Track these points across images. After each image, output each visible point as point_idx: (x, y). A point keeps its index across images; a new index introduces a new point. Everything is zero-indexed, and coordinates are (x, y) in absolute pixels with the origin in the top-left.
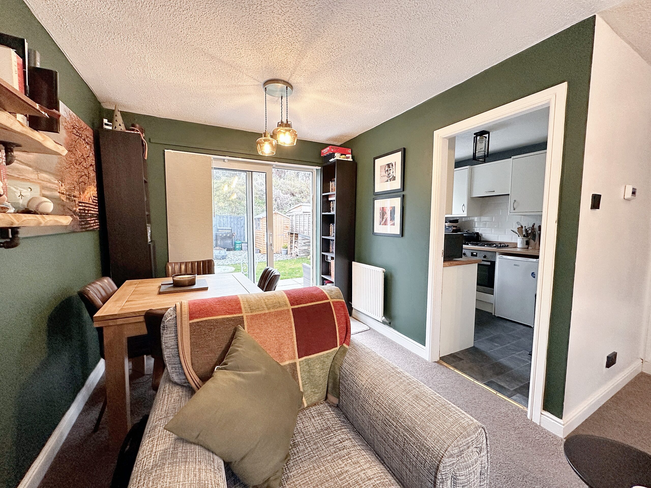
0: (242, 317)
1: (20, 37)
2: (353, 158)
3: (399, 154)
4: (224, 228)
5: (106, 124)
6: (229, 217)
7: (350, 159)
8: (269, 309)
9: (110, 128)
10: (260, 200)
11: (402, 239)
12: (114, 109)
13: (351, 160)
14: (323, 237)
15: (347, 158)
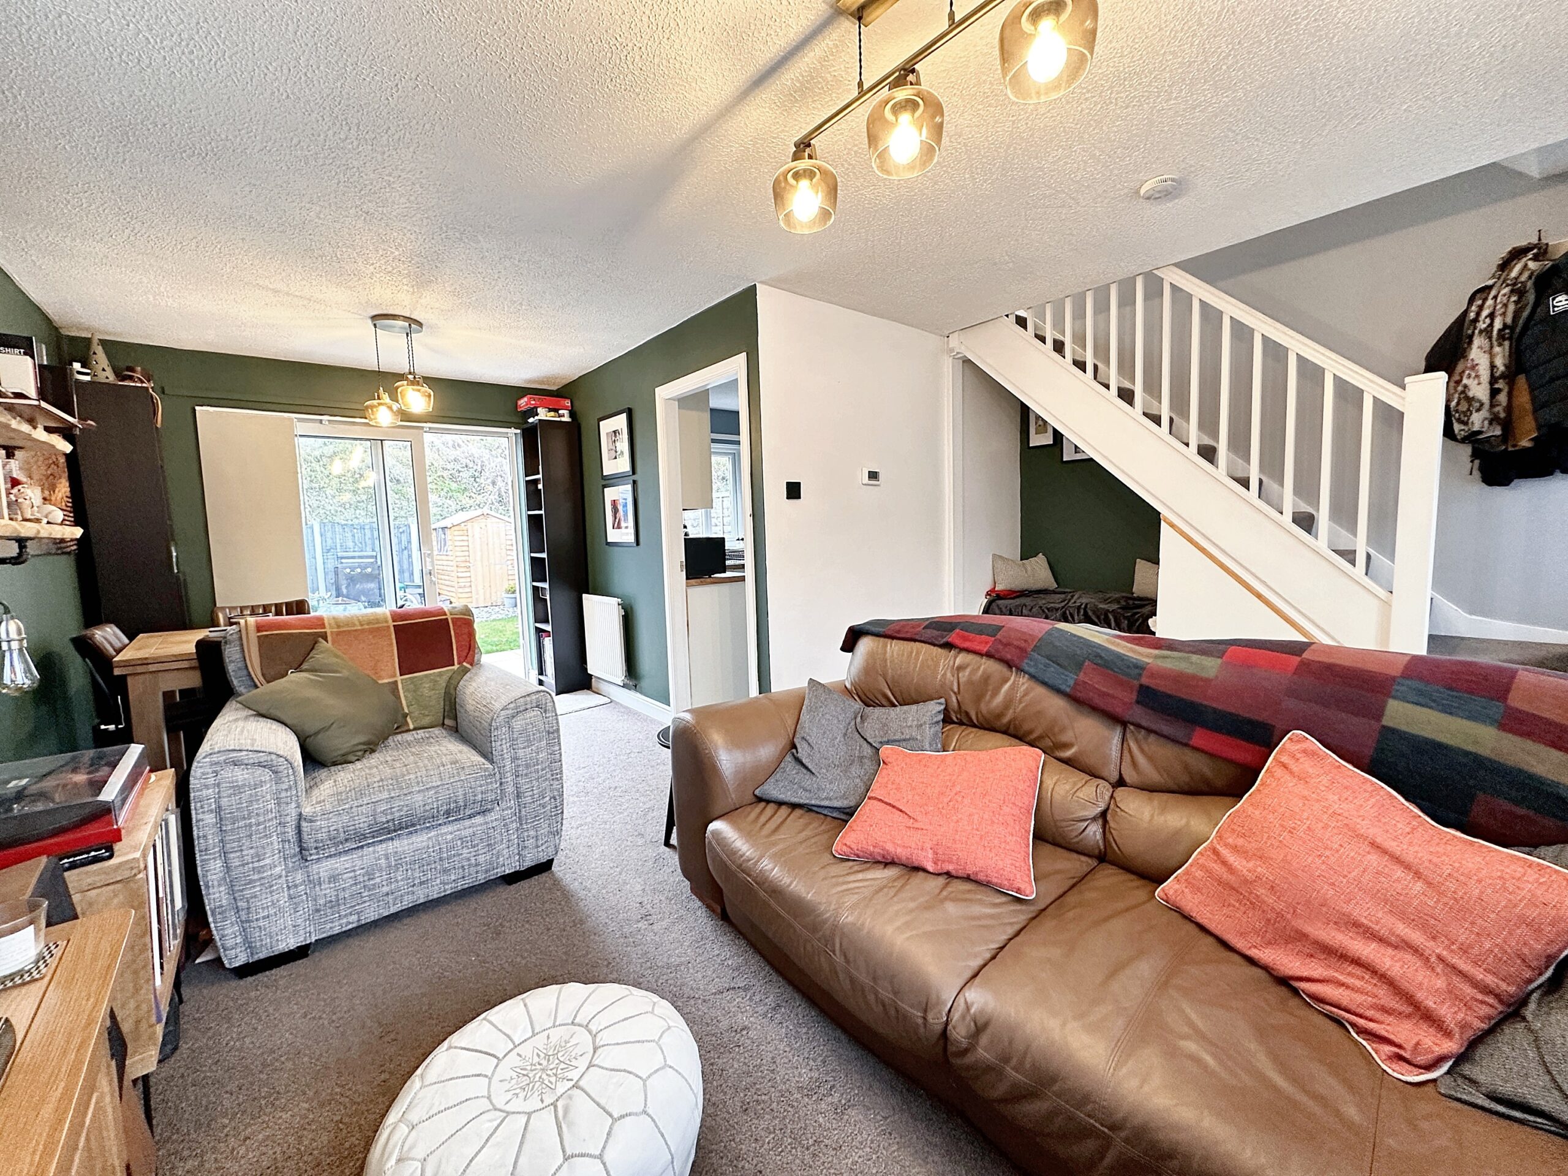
0: (326, 633)
1: (25, 335)
2: (572, 414)
3: (624, 416)
4: (356, 554)
5: (79, 373)
6: (367, 527)
7: (566, 419)
8: (362, 625)
9: (88, 378)
10: (452, 483)
11: (637, 549)
12: (90, 336)
13: (569, 420)
14: (533, 555)
15: (560, 416)
